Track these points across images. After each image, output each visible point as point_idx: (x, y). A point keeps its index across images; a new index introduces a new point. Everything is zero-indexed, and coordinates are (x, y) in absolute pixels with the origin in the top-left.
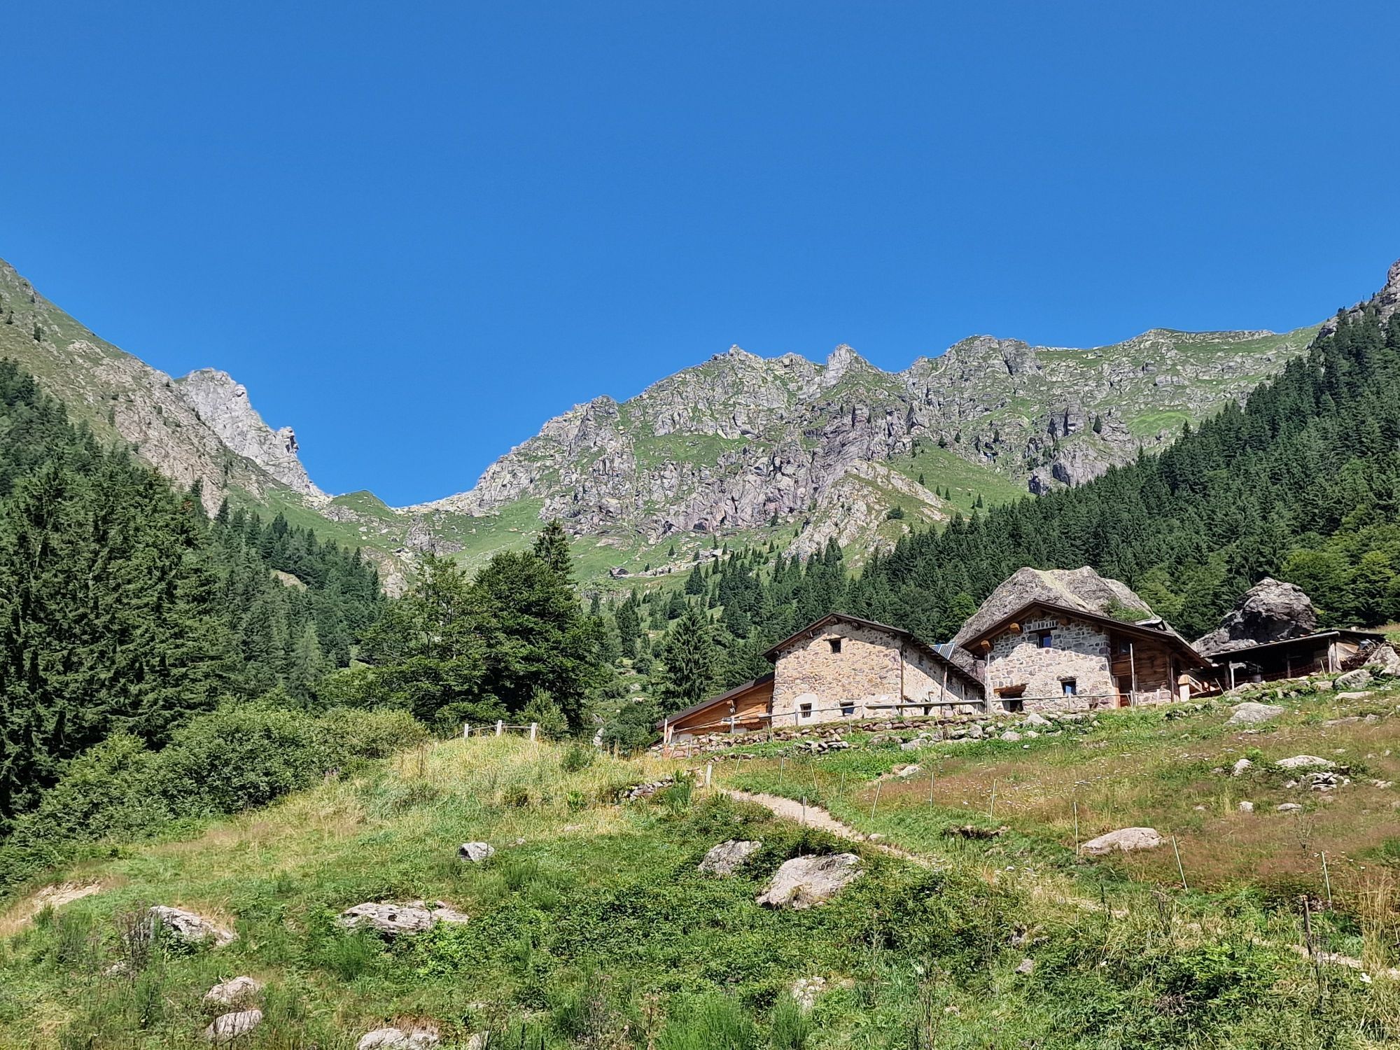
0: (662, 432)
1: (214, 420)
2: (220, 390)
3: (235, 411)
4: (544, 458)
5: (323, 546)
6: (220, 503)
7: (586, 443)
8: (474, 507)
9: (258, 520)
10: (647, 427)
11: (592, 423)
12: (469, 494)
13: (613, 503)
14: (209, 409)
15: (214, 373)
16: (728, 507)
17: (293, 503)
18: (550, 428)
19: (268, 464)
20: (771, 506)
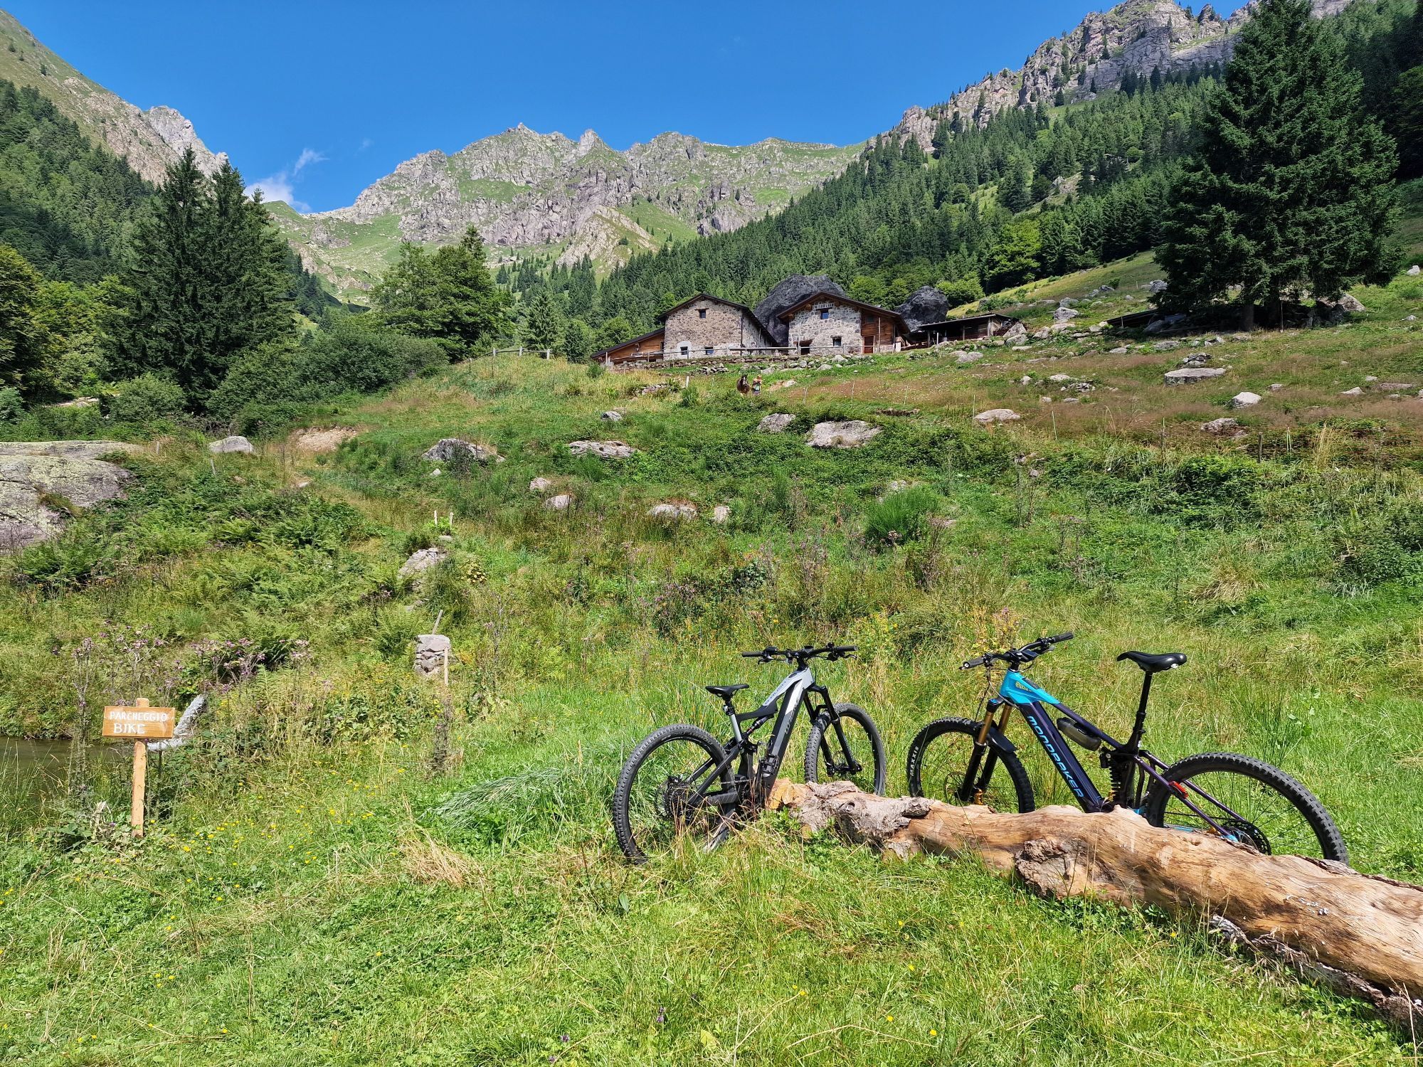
0: (475, 178)
2: (174, 122)
4: (398, 188)
7: (426, 181)
8: (355, 217)
10: (466, 174)
11: (430, 167)
12: (350, 208)
13: (446, 222)
14: (168, 135)
15: (168, 110)
16: (519, 230)
18: (402, 168)
20: (546, 232)
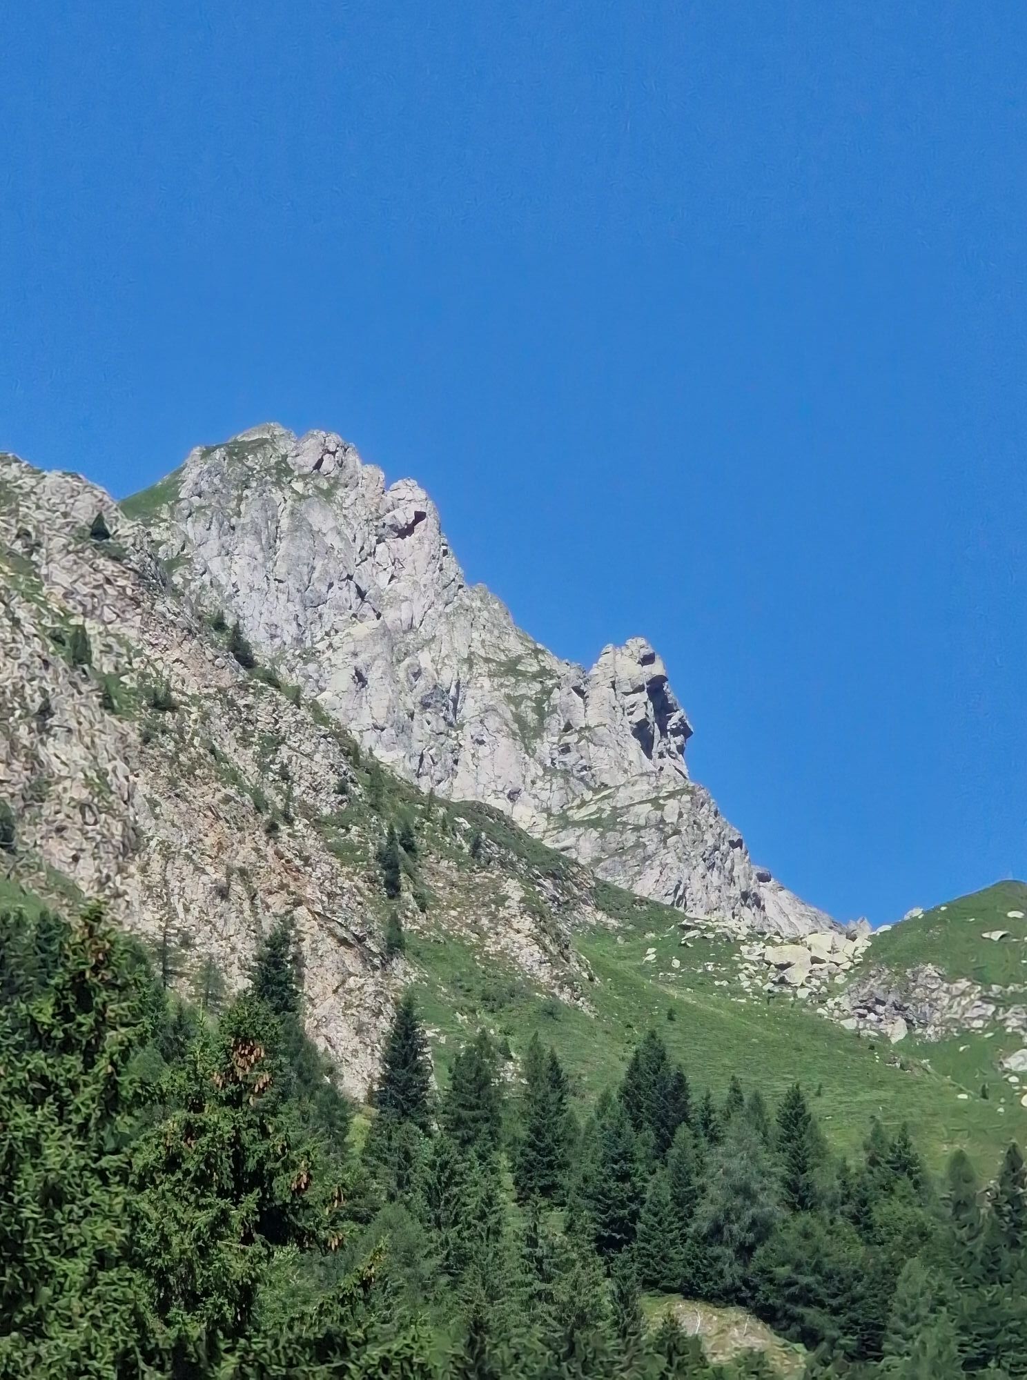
1: (309, 656)
2: (318, 518)
3: (396, 601)
5: (858, 1161)
6: (385, 1024)
9: (557, 1081)
14: (283, 611)
15: (285, 447)
17: (703, 984)
19: (565, 822)
